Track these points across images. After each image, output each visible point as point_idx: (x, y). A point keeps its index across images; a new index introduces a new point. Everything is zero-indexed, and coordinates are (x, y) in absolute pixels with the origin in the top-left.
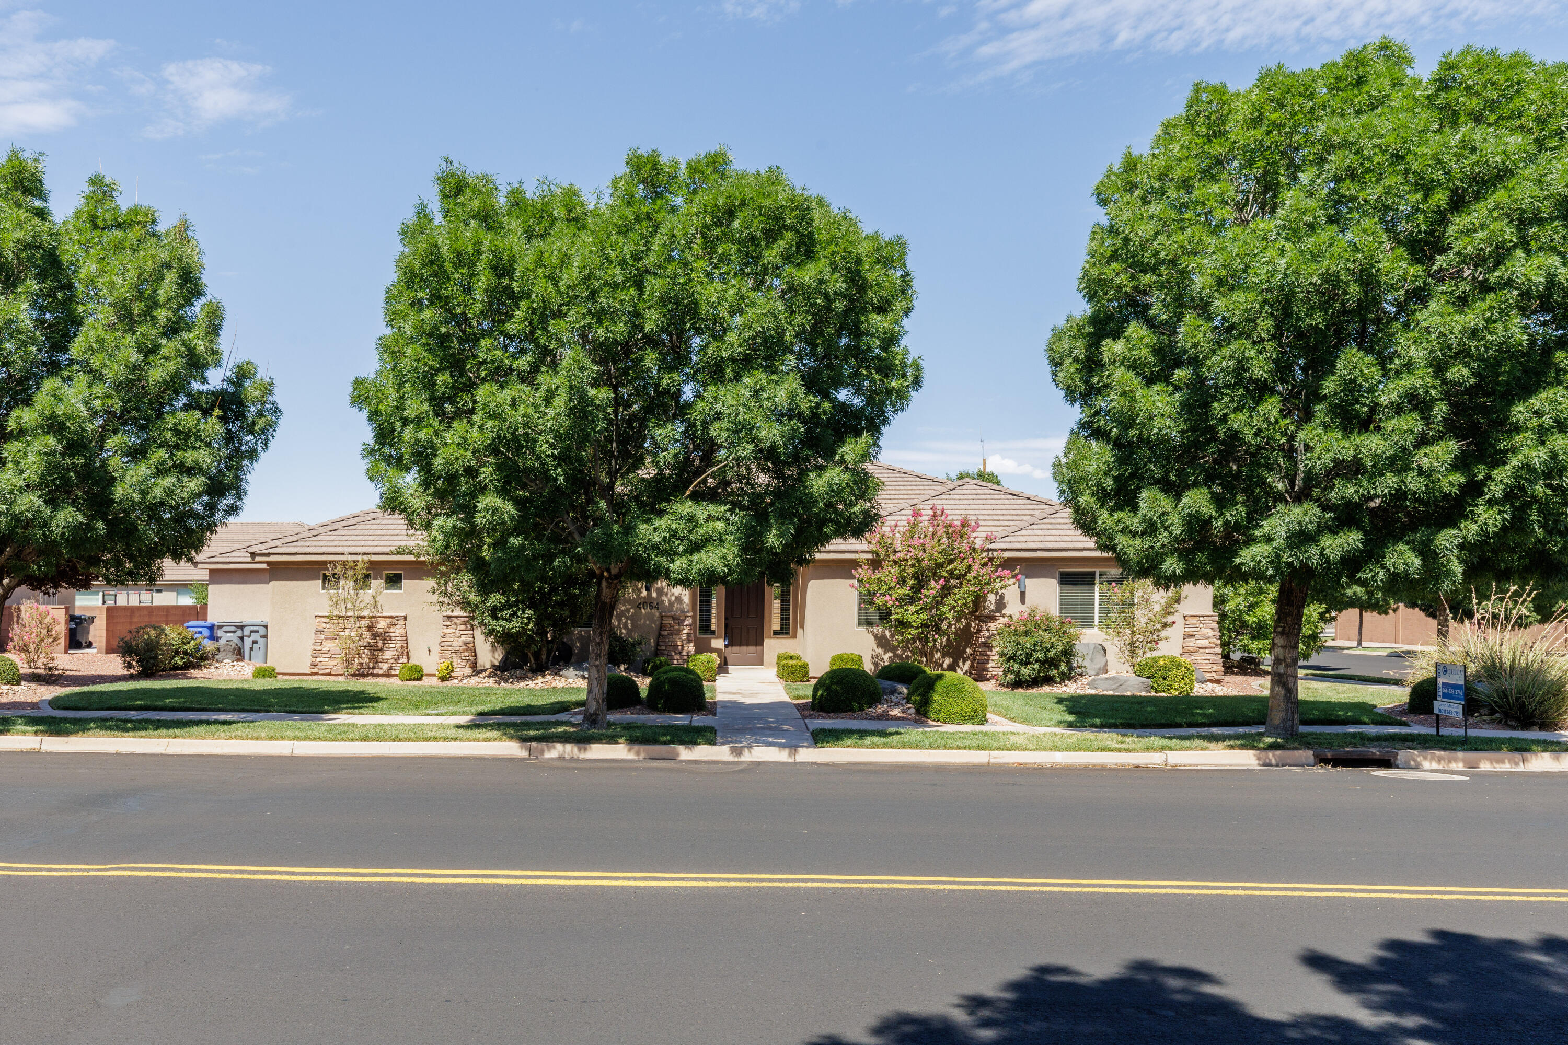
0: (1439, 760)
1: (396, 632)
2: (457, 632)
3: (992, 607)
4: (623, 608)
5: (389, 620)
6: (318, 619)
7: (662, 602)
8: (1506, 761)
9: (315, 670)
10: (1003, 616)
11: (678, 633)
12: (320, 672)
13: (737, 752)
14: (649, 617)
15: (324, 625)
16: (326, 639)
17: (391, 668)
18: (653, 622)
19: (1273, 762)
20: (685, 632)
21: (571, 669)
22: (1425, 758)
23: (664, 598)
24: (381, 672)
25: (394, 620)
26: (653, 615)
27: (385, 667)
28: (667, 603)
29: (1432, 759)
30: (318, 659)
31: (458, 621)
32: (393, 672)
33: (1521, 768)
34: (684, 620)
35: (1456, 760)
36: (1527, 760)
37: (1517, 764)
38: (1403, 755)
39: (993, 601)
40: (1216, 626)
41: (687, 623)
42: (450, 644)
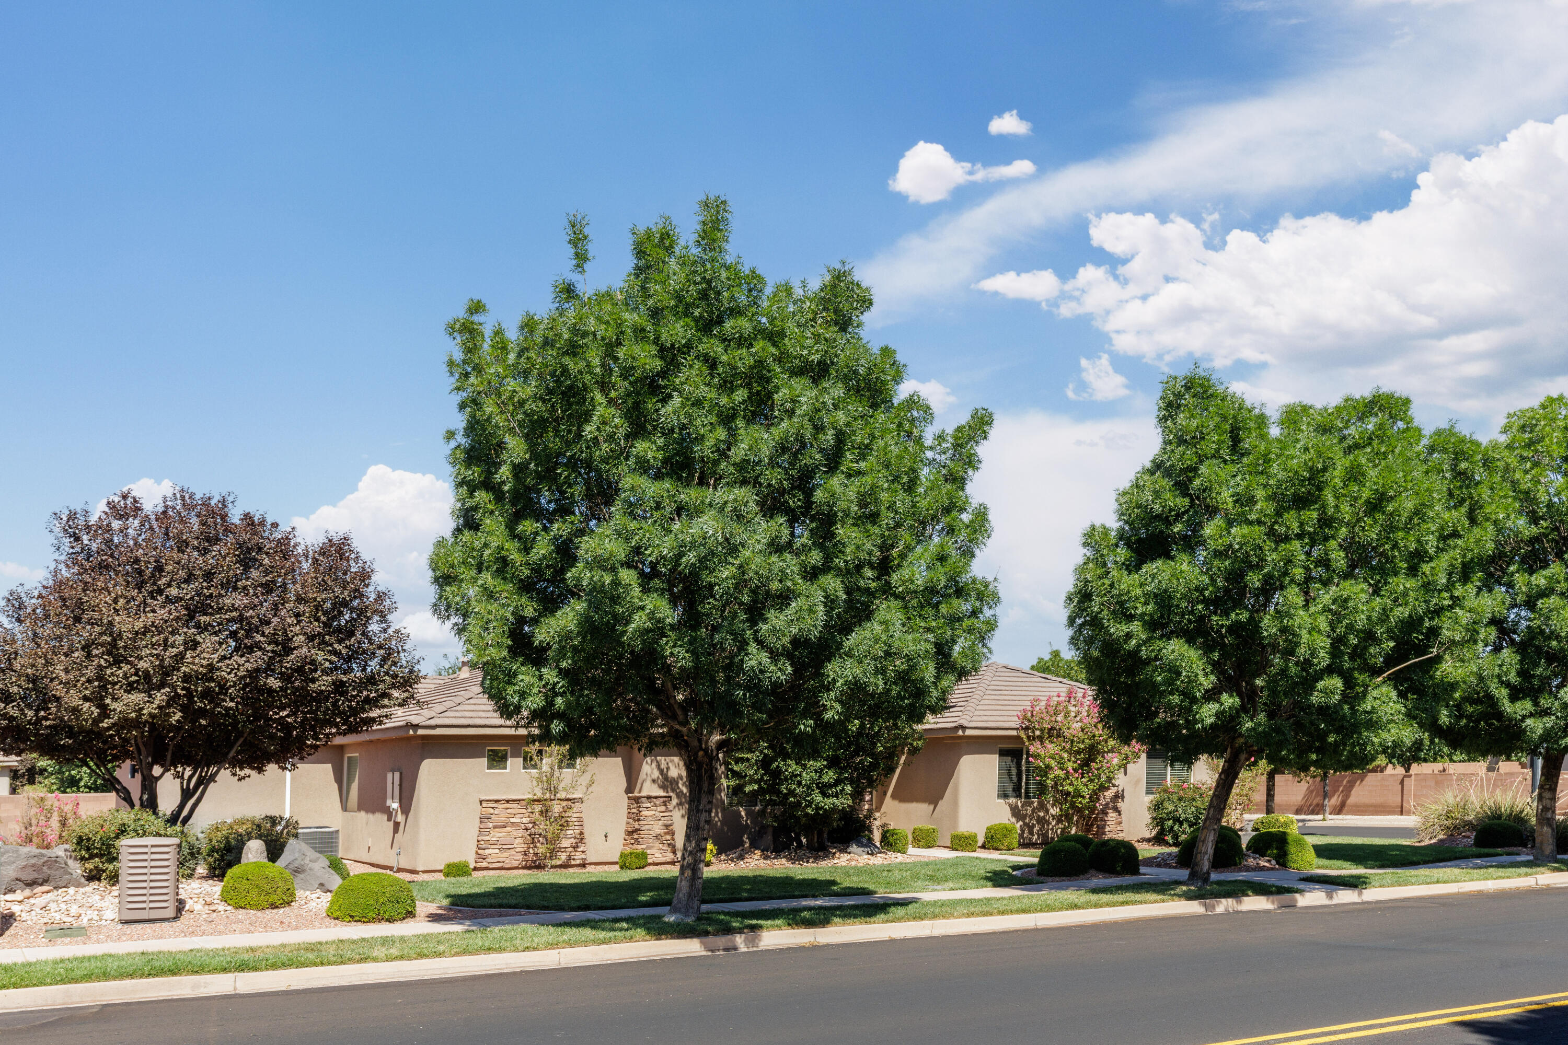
1: (573, 816)
2: (657, 814)
5: (565, 803)
6: (484, 804)
9: (485, 864)
12: (491, 866)
15: (492, 811)
16: (495, 827)
17: (569, 858)
21: (854, 846)
24: (559, 863)
25: (570, 803)
27: (563, 856)
30: (487, 851)
31: (658, 802)
32: (573, 862)
42: (650, 827)
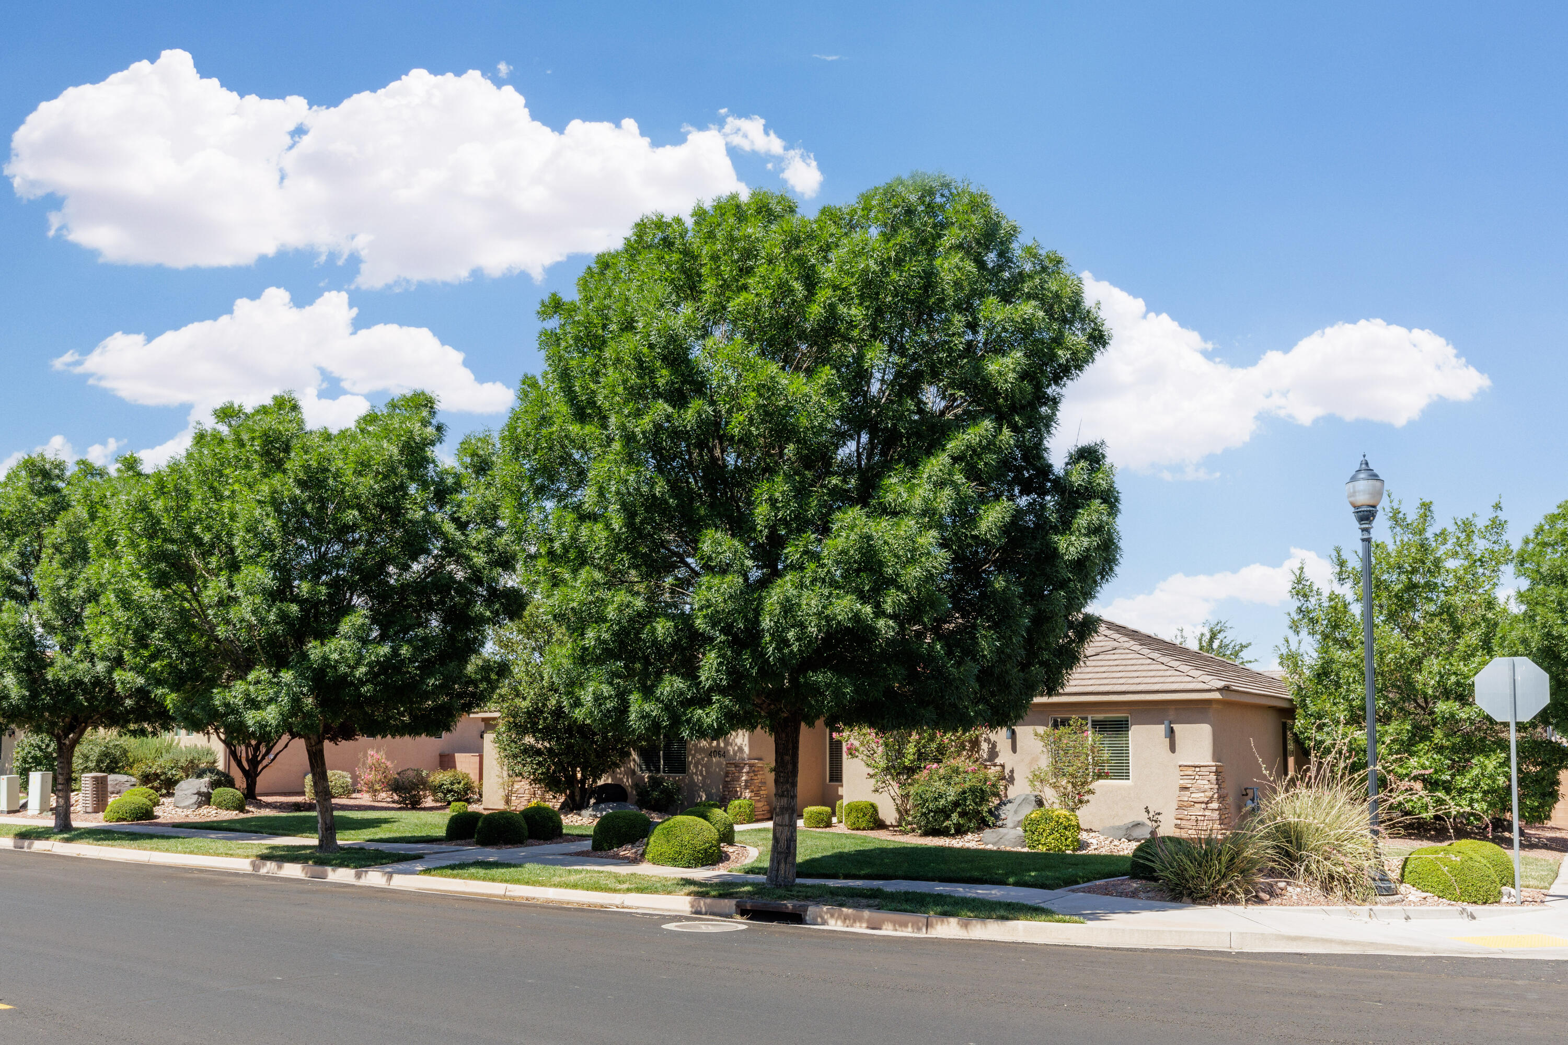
0: (846, 918)
3: (985, 756)
4: (699, 757)
7: (728, 751)
8: (910, 925)
10: (995, 765)
11: (739, 778)
13: (358, 876)
14: (719, 764)
18: (721, 769)
19: (704, 910)
20: (744, 778)
22: (832, 916)
23: (729, 748)
26: (722, 764)
28: (731, 753)
29: (839, 917)
33: (923, 934)
34: (743, 768)
35: (860, 920)
36: (932, 926)
37: (919, 929)
38: (812, 910)
39: (986, 750)
40: (1213, 777)
41: (745, 770)
